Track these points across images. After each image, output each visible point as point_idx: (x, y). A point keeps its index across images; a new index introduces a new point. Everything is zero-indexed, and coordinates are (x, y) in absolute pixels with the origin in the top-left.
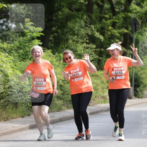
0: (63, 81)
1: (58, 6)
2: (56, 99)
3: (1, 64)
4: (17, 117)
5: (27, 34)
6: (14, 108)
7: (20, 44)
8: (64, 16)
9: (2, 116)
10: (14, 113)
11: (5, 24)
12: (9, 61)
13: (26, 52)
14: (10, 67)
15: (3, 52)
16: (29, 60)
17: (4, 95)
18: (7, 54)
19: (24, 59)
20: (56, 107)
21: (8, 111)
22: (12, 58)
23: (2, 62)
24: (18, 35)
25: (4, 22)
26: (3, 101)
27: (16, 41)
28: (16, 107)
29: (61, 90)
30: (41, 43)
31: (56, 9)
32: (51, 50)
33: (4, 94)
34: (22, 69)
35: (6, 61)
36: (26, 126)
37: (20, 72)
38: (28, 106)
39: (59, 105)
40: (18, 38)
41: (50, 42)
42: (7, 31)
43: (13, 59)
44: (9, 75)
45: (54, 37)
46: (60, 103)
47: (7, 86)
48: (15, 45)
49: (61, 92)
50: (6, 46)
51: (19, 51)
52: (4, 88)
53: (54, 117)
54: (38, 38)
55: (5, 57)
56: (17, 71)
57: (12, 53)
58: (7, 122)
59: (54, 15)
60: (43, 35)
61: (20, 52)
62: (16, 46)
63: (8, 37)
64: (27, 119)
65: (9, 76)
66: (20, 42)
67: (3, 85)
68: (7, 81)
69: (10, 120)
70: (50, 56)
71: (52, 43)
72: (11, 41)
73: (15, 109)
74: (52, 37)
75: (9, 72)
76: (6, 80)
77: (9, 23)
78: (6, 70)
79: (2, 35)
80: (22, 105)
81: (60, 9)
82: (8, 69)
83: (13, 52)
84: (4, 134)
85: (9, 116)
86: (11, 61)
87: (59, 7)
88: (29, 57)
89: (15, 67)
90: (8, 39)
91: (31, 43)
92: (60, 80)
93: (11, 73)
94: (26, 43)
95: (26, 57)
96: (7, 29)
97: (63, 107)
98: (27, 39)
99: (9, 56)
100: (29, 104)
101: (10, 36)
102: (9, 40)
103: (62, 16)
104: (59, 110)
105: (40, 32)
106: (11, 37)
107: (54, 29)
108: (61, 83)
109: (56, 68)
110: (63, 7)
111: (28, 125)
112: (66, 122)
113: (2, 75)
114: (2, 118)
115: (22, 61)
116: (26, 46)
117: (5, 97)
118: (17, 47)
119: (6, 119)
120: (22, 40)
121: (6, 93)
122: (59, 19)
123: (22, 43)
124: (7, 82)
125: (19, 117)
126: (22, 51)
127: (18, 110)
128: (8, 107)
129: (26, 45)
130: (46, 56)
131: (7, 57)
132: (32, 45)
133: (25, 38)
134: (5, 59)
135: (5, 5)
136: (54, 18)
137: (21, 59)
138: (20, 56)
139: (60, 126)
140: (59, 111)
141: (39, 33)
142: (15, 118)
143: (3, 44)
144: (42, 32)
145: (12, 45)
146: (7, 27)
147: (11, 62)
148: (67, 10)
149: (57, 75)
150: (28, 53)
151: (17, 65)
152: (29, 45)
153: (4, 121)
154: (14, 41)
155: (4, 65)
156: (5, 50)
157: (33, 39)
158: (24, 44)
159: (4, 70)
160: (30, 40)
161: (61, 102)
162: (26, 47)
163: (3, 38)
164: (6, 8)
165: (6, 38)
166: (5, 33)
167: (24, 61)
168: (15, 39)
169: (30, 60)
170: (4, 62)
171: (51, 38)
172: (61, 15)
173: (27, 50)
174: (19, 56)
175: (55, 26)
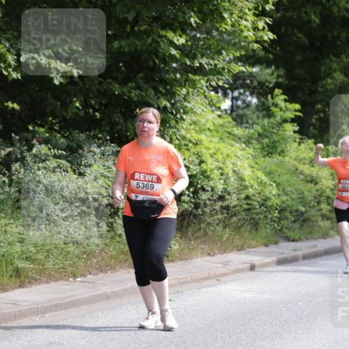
0: (332, 189)
1: (326, 69)
2: (320, 218)
3: (235, 161)
4: (257, 246)
5: (275, 114)
6: (252, 232)
7: (265, 130)
8: (336, 85)
9: (234, 244)
10: (253, 239)
11: (242, 97)
12: (247, 156)
13: (273, 143)
14: (249, 165)
15: (237, 142)
16: (277, 155)
17: (238, 210)
18: (244, 145)
19: (270, 154)
20: (319, 232)
21: (243, 235)
22: (251, 151)
23: (236, 158)
24: (261, 115)
25: (240, 94)
26: (236, 220)
27: (257, 124)
28: (256, 229)
29: (329, 204)
30: (297, 128)
31: (323, 75)
32: (313, 140)
33: (238, 208)
34: (267, 169)
35: (242, 155)
36: (271, 260)
37: (263, 174)
38: (275, 228)
39: (325, 229)
40: (261, 120)
41: (312, 128)
42: (244, 108)
43: (253, 153)
44: (246, 178)
45: (319, 119)
46: (327, 225)
47: (243, 196)
48: (256, 131)
49: (329, 207)
50: (242, 133)
51: (262, 141)
52: (238, 199)
53: (316, 246)
54: (293, 121)
55: (241, 150)
56: (258, 172)
57: (252, 143)
58: (243, 252)
59: (320, 84)
60: (301, 115)
61: (264, 142)
62: (256, 133)
63: (245, 118)
64: (272, 248)
65: (246, 180)
66: (263, 127)
67: (237, 194)
68: (242, 188)
69: (247, 250)
70: (311, 149)
71: (314, 128)
72: (250, 124)
73: (255, 233)
74: (316, 119)
75: (247, 173)
76: (241, 185)
77: (247, 96)
78: (242, 170)
79: (237, 115)
80: (265, 227)
81: (329, 75)
82: (245, 168)
83: (254, 142)
84: (238, 271)
85: (245, 243)
86: (250, 156)
87: (328, 70)
88: (278, 151)
89: (256, 166)
90: (244, 121)
91: (281, 128)
92: (328, 187)
93: (248, 175)
94: (273, 128)
95: (274, 150)
96: (245, 105)
97: (332, 232)
98: (275, 122)
99: (247, 148)
100: (276, 225)
101: (249, 117)
102: (247, 123)
103: (332, 86)
104: (325, 236)
105: (296, 111)
106: (251, 119)
107: (319, 106)
108: (328, 193)
109: (321, 168)
110: (335, 71)
111: (275, 259)
112: (336, 255)
113: (236, 178)
114: (235, 246)
115: (267, 157)
116: (274, 133)
117: (239, 213)
118: (259, 134)
119: (240, 248)
120: (266, 124)
121: (241, 206)
122: (327, 90)
123: (267, 128)
124: (243, 190)
125: (261, 245)
126: (267, 140)
127: (259, 234)
128: (243, 229)
129: (274, 131)
130: (305, 148)
131: (243, 149)
132: (283, 131)
133: (272, 120)
134: (240, 153)
135: (243, 69)
136: (320, 89)
137: (266, 153)
138: (264, 148)
139: (325, 262)
140: (324, 238)
141: (294, 113)
142: (254, 247)
143: (238, 130)
144: (299, 111)
145: (251, 131)
146: (244, 102)
147: (249, 158)
148: (341, 77)
149: (323, 180)
150: (277, 144)
151: (258, 163)
152: (278, 130)
153: (237, 250)
154: (255, 126)
155: (238, 163)
156: (240, 138)
157: (285, 121)
158: (271, 129)
159: (239, 170)
160: (280, 124)
161: (328, 223)
162: (274, 135)
163: (238, 120)
164: (243, 72)
165: (242, 120)
166: (241, 112)
167: (270, 157)
168: (256, 121)
169: (280, 155)
170: (238, 157)
171: (314, 121)
172: (330, 84)
173: (276, 139)
174: (262, 149)
175: (320, 102)
